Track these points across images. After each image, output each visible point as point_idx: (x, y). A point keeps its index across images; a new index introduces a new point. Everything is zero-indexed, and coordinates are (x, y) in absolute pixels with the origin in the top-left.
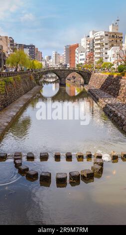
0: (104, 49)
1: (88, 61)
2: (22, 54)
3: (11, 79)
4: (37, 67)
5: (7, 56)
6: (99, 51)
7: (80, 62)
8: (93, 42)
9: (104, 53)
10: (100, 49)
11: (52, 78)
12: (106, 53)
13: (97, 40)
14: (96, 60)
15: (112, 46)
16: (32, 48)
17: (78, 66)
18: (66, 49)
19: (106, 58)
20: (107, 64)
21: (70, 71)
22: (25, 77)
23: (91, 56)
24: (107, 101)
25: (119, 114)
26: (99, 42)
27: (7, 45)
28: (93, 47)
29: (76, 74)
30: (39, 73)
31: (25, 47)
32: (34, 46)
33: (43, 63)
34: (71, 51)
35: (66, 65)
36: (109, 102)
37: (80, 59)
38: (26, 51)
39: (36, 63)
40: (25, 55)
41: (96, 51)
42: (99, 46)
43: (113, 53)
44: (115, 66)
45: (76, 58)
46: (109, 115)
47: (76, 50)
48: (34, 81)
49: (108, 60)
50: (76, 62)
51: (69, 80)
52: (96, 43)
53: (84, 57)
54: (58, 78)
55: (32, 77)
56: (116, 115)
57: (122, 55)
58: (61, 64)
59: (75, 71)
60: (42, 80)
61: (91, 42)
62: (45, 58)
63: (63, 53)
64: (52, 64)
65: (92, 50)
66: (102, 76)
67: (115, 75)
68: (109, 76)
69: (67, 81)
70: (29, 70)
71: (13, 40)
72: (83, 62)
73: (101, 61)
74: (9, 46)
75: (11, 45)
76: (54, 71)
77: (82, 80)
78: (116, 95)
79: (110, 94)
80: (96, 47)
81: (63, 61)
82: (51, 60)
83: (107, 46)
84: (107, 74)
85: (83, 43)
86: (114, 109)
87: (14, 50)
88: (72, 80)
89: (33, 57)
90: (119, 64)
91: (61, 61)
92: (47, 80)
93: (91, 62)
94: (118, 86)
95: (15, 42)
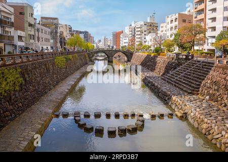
0: (143, 35)
1: (130, 44)
2: (78, 38)
3: (70, 56)
4: (90, 48)
5: (66, 39)
6: (139, 36)
7: (124, 45)
8: (135, 30)
9: (143, 38)
10: (140, 35)
11: (101, 56)
12: (145, 38)
13: (138, 28)
14: (137, 43)
15: (150, 32)
16: (86, 33)
17: (122, 47)
18: (113, 35)
19: (145, 42)
20: (146, 46)
21: (116, 51)
22: (82, 55)
23: (133, 40)
24: (146, 74)
25: (156, 84)
26: (139, 29)
27: (66, 31)
28: (135, 33)
29: (121, 54)
30: (92, 53)
31: (81, 32)
32: (88, 32)
33: (95, 45)
34: (117, 36)
35: (113, 47)
36: (148, 75)
37: (124, 42)
38: (82, 36)
39: (90, 45)
40: (81, 38)
41: (137, 36)
42: (139, 33)
43: (151, 38)
44: (152, 48)
45: (121, 42)
46: (147, 85)
47: (121, 36)
48: (88, 59)
49: (147, 44)
50: (121, 44)
51: (115, 58)
52: (137, 30)
53: (127, 41)
54: (106, 56)
55: (87, 56)
56: (154, 85)
57: (158, 40)
58: (109, 46)
59: (119, 51)
60: (94, 58)
61: (133, 30)
62: (96, 41)
63: (110, 38)
64: (101, 45)
65: (134, 36)
66: (142, 56)
67: (152, 55)
68: (148, 55)
69: (114, 59)
70: (83, 50)
71: (71, 28)
72: (127, 45)
73: (141, 44)
74: (68, 32)
75: (70, 31)
76: (103, 51)
77: (126, 58)
78: (153, 70)
79: (148, 69)
80: (137, 33)
82: (101, 43)
83: (146, 33)
84: (146, 54)
85: (127, 31)
86: (151, 80)
87: (72, 35)
88: (118, 58)
89: (87, 41)
90: (155, 46)
91: (109, 44)
92: (98, 58)
93: (133, 45)
94: (155, 63)
95: (73, 29)
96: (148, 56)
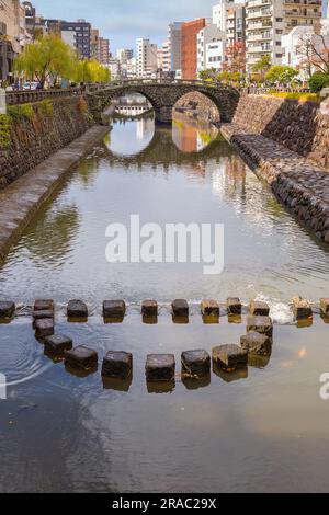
0: (272, 31)
1: (230, 63)
2: (55, 45)
3: (27, 108)
4: (96, 79)
5: (17, 48)
6: (259, 37)
7: (209, 65)
8: (244, 15)
9: (272, 43)
10: (262, 31)
11: (135, 105)
12: (278, 43)
13: (254, 9)
14: (253, 61)
15: (295, 23)
16: (82, 28)
17: (203, 75)
18: (173, 32)
19: (279, 56)
20: (281, 69)
21: (183, 89)
22: (66, 103)
23: (238, 50)
24: (280, 165)
25: (314, 200)
26: (259, 14)
27: (17, 22)
28: (245, 26)
29: (198, 97)
30: (101, 94)
31: (65, 26)
32: (88, 25)
33: (113, 69)
34: (185, 37)
35: (172, 74)
36: (288, 169)
37: (210, 57)
38: (68, 38)
39: (94, 67)
40: (65, 48)
41: (251, 38)
42: (259, 25)
43: (296, 41)
44: (303, 76)
45: (199, 55)
46: (286, 202)
47: (199, 36)
48: (87, 114)
49: (284, 60)
50: (199, 65)
51: (181, 111)
52: (251, 16)
53: (219, 52)
54: (150, 106)
55: (84, 104)
56: (306, 203)
57: (320, 48)
58: (159, 70)
59: (196, 88)
60: (108, 112)
61: (239, 16)
62: (118, 54)
63: (164, 42)
64: (136, 69)
65: (242, 36)
66: (268, 102)
67: (303, 99)
68: (287, 100)
69: (175, 114)
70: (73, 85)
71: (34, 10)
72: (217, 65)
73: (266, 64)
74: (22, 25)
75: (28, 21)
76: (141, 89)
77: (215, 112)
78: (304, 149)
79: (289, 147)
80: (251, 27)
81: (164, 61)
82: (133, 61)
83: (280, 25)
84: (281, 97)
85: (218, 17)
86: (299, 187)
87: (36, 34)
88: (189, 113)
89: (87, 53)
90: (313, 70)
91: (159, 63)
92: (123, 111)
93: (239, 66)
94: (311, 127)
95: (38, 15)
96: (290, 103)
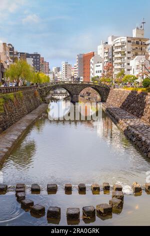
0: (126, 58)
1: (105, 73)
2: (24, 65)
4: (43, 81)
5: (6, 67)
6: (119, 61)
7: (96, 75)
8: (113, 50)
9: (125, 64)
10: (121, 58)
11: (61, 95)
12: (129, 64)
13: (117, 47)
14: (116, 73)
15: (136, 54)
16: (36, 57)
17: (93, 79)
18: (79, 59)
19: (129, 70)
20: (129, 77)
21: (84, 86)
22: (29, 93)
23: (109, 67)
24: (128, 122)
25: (144, 139)
26: (120, 50)
28: (113, 56)
29: (91, 90)
30: (45, 88)
31: (28, 56)
32: (39, 55)
33: (51, 76)
34: (85, 61)
35: (79, 79)
36: (132, 124)
37: (96, 71)
38: (30, 61)
39: (42, 75)
40: (28, 66)
41: (116, 61)
42: (120, 55)
43: (137, 63)
44: (140, 80)
45: (91, 70)
46: (131, 139)
47: (91, 60)
48: (39, 98)
49: (131, 72)
50: (91, 75)
51: (83, 97)
52: (116, 50)
53: (101, 68)
54: (68, 94)
55: (38, 93)
56: (140, 140)
57: (148, 66)
58: (73, 77)
59: (89, 86)
60: (49, 97)
61: (110, 50)
62: (53, 69)
63: (75, 64)
64: (62, 77)
65: (111, 60)
66: (123, 92)
67: (139, 91)
68: (132, 92)
69: (80, 98)
70: (32, 84)
71: (13, 48)
72: (100, 75)
73: (122, 74)
74: (8, 55)
75: (11, 53)
76: (64, 86)
77: (99, 97)
78: (139, 115)
79: (133, 113)
80: (116, 56)
81: (75, 73)
82: (60, 73)
83: (129, 55)
84: (130, 90)
85: (100, 51)
86: (137, 132)
87: (14, 60)
88: (86, 97)
89: (38, 69)
90: (145, 77)
91: (72, 74)
92: (56, 97)
93: (110, 75)
94: (143, 104)
95: (15, 50)
96: (133, 93)
